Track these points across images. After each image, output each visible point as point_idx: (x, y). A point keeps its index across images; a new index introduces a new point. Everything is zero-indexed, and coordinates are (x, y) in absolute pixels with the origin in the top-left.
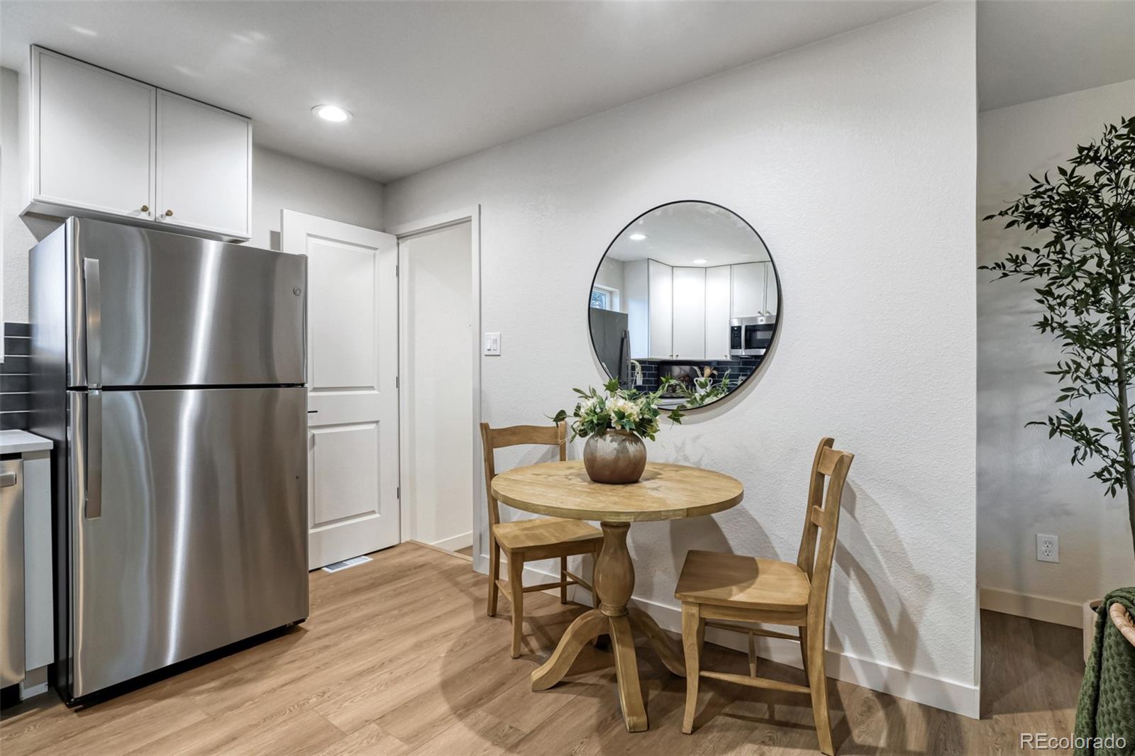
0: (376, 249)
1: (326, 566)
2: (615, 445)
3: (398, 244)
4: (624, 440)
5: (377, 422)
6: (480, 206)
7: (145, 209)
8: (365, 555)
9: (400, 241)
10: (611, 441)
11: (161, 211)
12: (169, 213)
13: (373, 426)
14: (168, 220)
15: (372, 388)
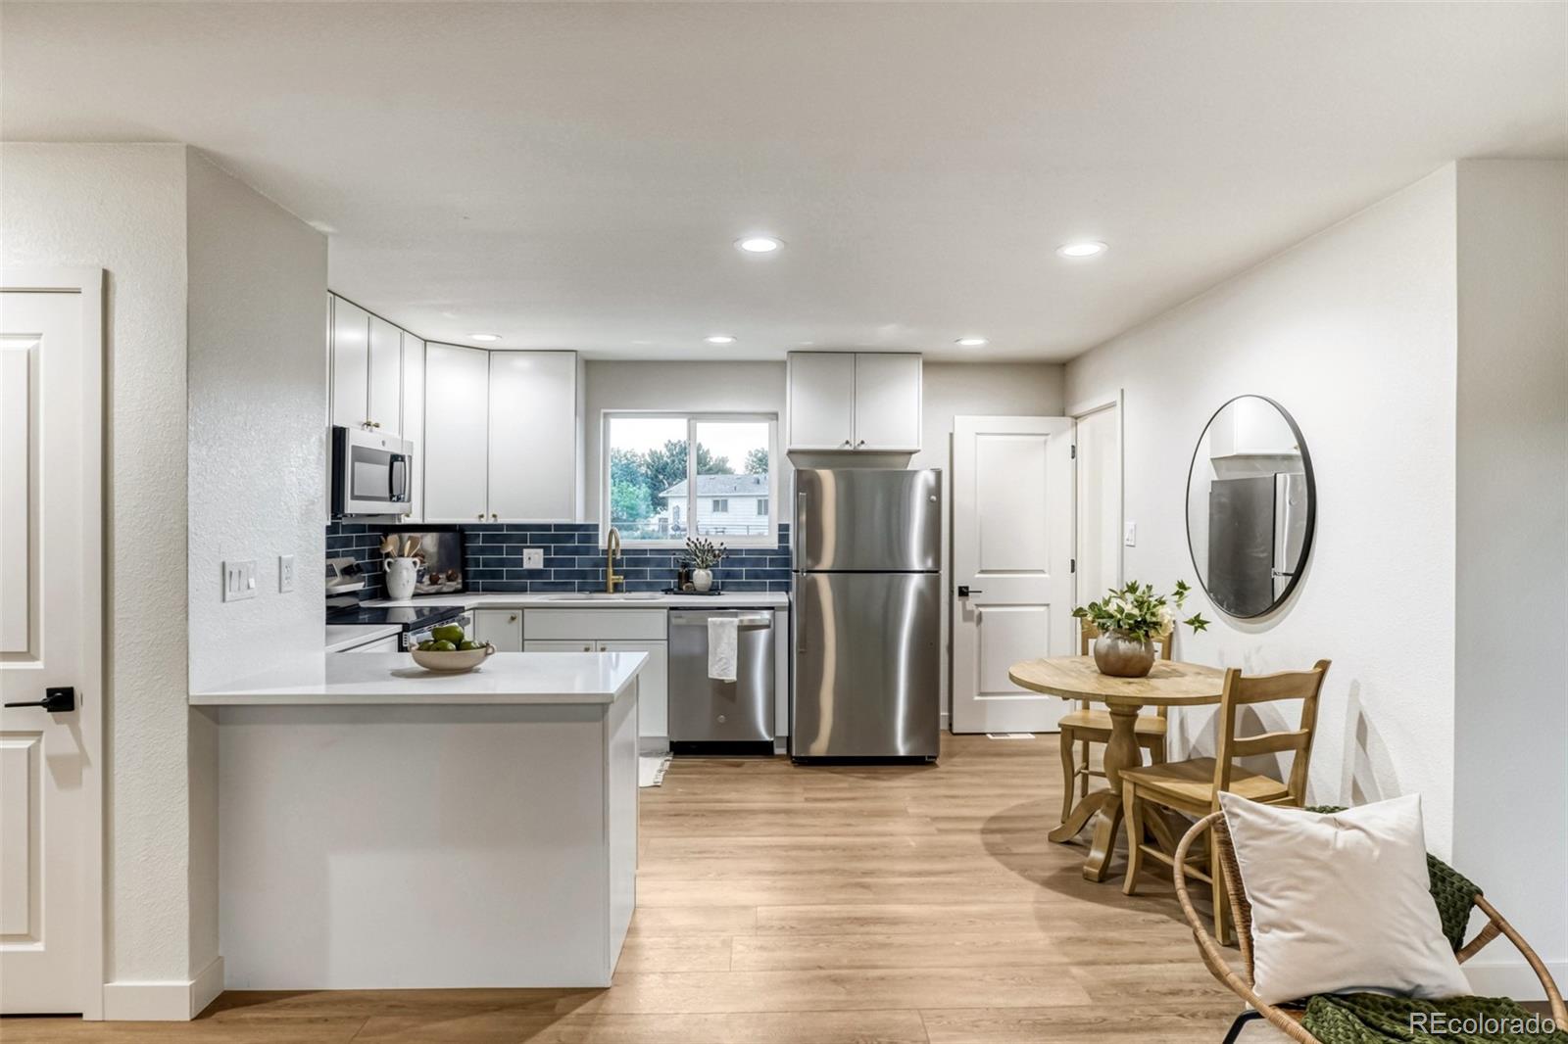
0: (1047, 435)
1: (992, 734)
2: (1109, 641)
3: (1076, 424)
4: (1118, 638)
5: (1048, 605)
6: (1122, 390)
7: (847, 442)
8: (1032, 733)
9: (1078, 421)
10: (1108, 637)
11: (858, 442)
12: (863, 442)
13: (1045, 608)
14: (863, 447)
15: (1042, 571)
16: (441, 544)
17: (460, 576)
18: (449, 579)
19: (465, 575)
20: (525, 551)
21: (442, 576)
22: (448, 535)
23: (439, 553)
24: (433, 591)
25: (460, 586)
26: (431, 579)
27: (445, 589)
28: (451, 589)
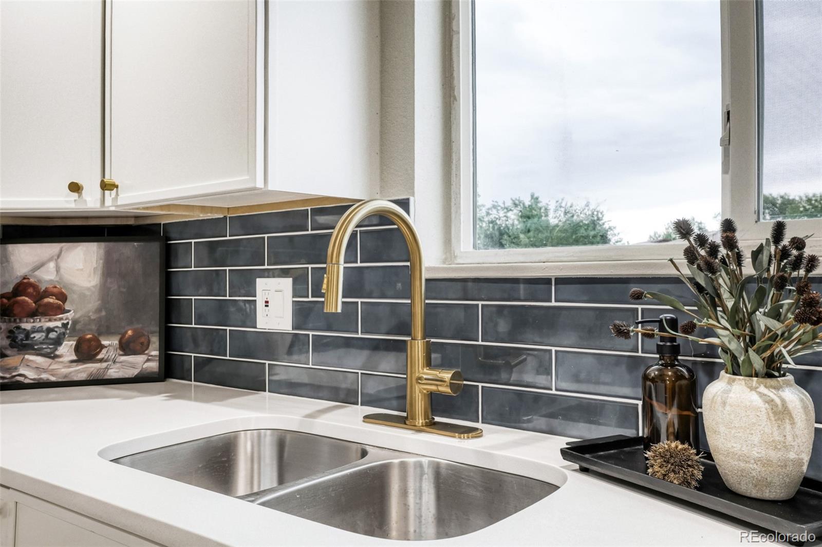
16: (110, 269)
17: (155, 341)
18: (127, 348)
19: (169, 340)
20: (261, 283)
21: (110, 342)
22: (128, 249)
23: (104, 289)
24: (82, 376)
25: (154, 366)
26: (77, 349)
27: (114, 373)
28: (132, 373)
